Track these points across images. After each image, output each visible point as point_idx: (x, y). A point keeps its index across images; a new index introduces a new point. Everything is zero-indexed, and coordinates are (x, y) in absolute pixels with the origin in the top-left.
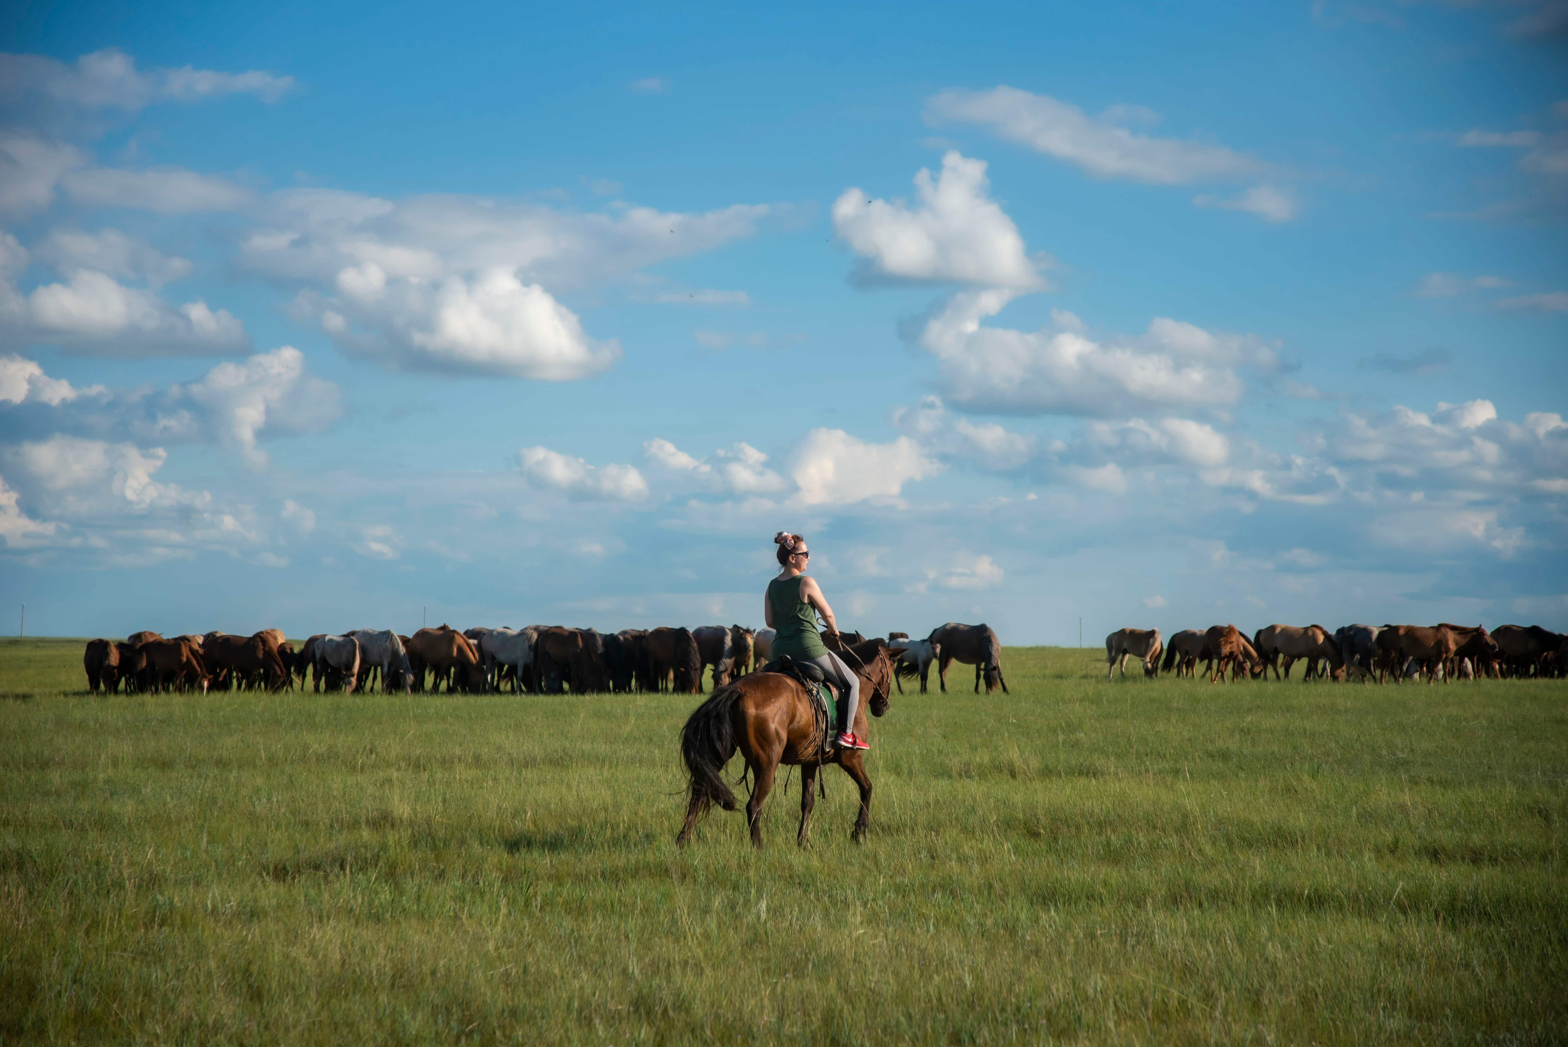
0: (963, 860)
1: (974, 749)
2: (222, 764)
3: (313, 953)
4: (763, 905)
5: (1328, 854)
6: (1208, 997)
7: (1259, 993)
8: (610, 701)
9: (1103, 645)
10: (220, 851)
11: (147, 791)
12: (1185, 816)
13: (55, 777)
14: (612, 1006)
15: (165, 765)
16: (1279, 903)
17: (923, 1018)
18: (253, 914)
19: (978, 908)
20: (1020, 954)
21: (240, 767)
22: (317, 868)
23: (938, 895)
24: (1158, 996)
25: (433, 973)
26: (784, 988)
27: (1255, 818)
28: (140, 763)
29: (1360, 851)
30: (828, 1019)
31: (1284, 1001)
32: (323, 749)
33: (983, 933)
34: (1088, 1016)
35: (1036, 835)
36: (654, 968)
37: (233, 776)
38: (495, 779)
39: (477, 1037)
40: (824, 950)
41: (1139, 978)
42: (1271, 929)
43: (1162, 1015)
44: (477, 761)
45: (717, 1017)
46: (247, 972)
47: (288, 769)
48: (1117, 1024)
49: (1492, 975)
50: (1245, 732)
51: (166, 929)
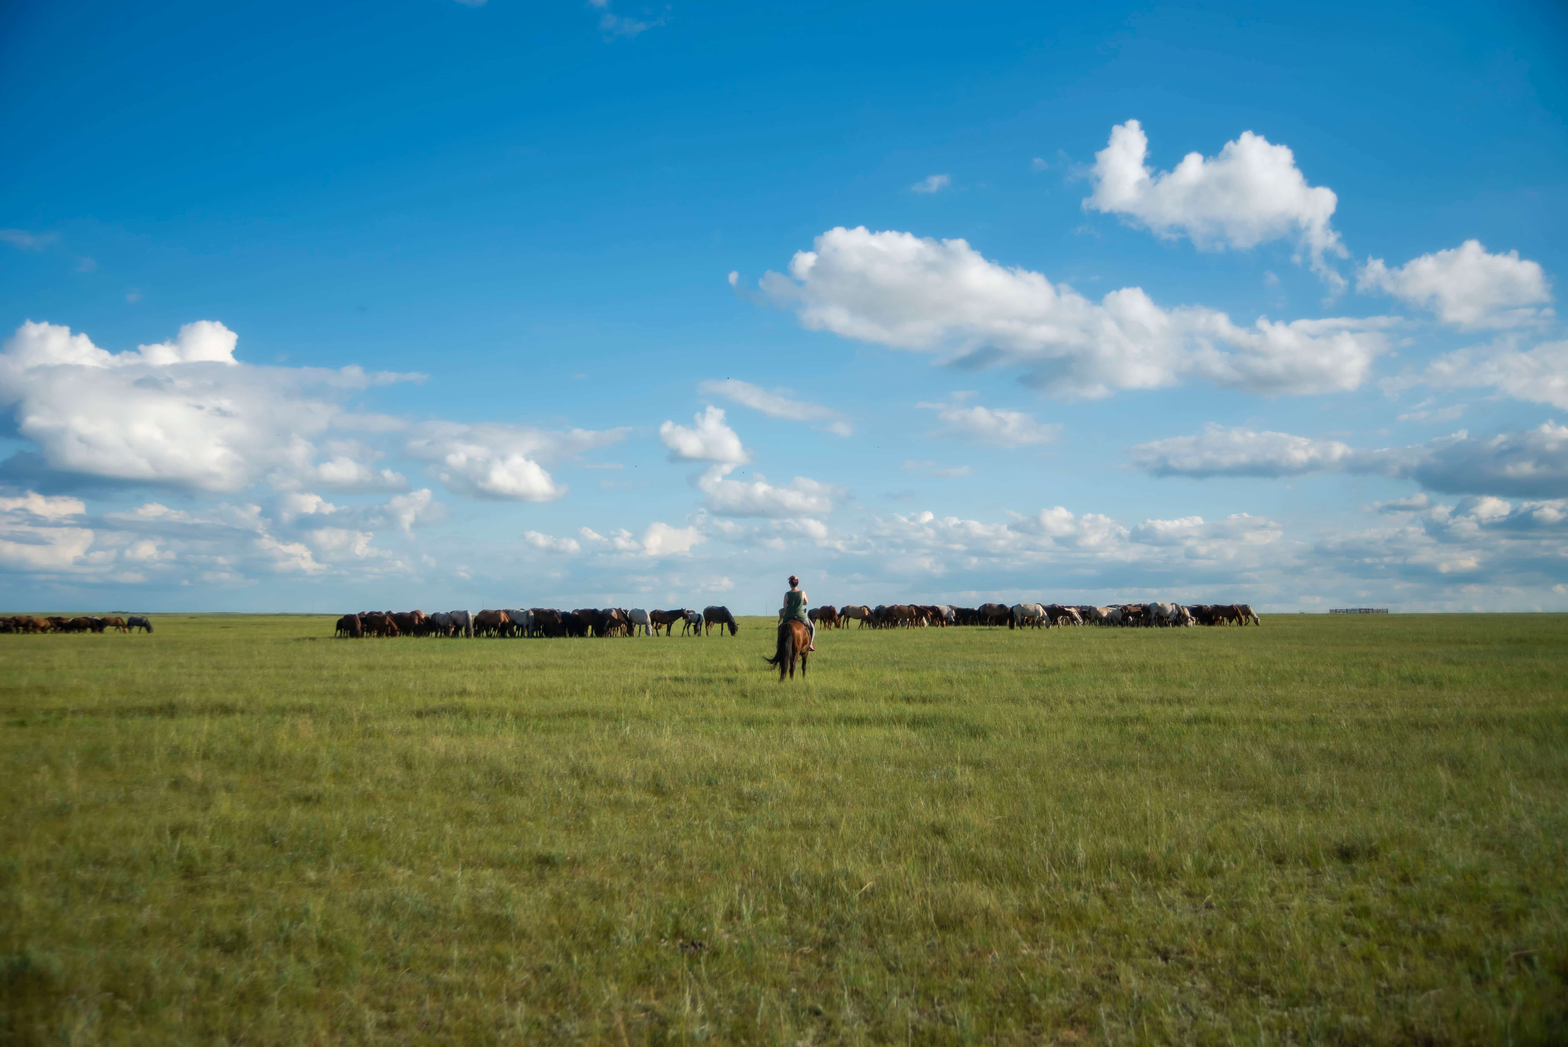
0: (714, 707)
1: (720, 660)
2: (395, 668)
3: (433, 750)
4: (628, 728)
5: (866, 701)
6: (815, 762)
7: (836, 760)
8: (562, 640)
9: (778, 614)
10: (394, 705)
11: (363, 679)
12: (808, 687)
13: (325, 673)
14: (562, 771)
15: (371, 668)
16: (845, 722)
17: (696, 775)
18: (408, 733)
19: (720, 727)
20: (737, 746)
21: (403, 669)
22: (435, 713)
23: (703, 723)
24: (795, 763)
25: (485, 758)
26: (636, 763)
27: (837, 687)
28: (360, 667)
29: (879, 700)
30: (655, 775)
31: (846, 762)
32: (438, 662)
33: (722, 738)
34: (765, 772)
35: (745, 696)
36: (580, 755)
37: (400, 673)
38: (513, 675)
39: (503, 784)
40: (654, 747)
41: (787, 755)
42: (841, 733)
43: (796, 770)
44: (505, 667)
45: (607, 776)
46: (405, 757)
47: (423, 670)
48: (777, 775)
49: (928, 747)
50: (834, 651)
51: (371, 739)
